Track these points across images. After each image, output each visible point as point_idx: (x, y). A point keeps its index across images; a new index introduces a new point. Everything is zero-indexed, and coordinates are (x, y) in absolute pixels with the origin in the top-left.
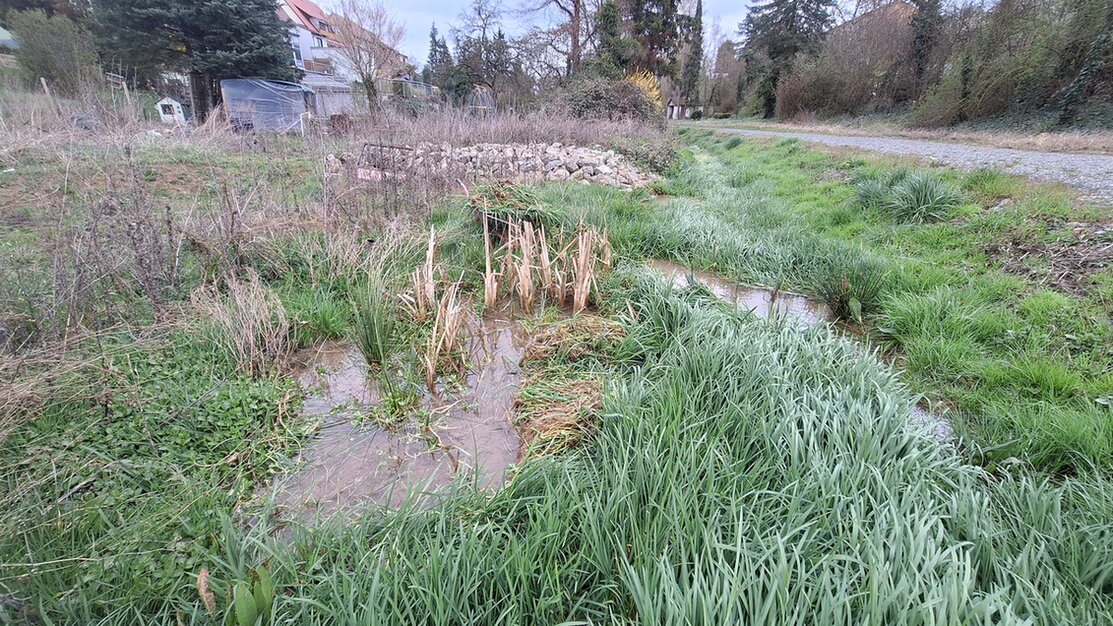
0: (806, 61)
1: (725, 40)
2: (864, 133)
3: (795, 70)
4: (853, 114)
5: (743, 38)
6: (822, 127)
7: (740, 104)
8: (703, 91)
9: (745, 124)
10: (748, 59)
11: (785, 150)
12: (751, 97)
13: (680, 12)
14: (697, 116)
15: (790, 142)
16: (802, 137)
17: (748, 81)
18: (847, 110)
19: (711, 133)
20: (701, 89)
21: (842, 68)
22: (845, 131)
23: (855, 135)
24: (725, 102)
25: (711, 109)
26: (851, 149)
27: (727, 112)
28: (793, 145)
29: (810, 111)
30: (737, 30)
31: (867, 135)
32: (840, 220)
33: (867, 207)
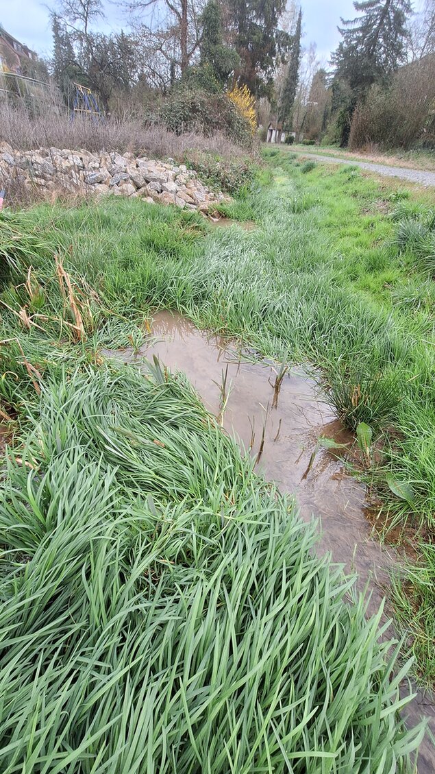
0: (379, 93)
1: (319, 68)
2: (411, 166)
3: (368, 102)
4: (406, 149)
5: (335, 67)
6: (381, 158)
7: (324, 133)
8: (296, 118)
9: (324, 151)
10: (335, 88)
11: (346, 177)
12: (332, 126)
13: (280, 28)
14: (290, 141)
15: (352, 169)
16: (362, 166)
17: (332, 110)
18: (402, 144)
19: (294, 157)
20: (295, 115)
21: (405, 103)
22: (398, 163)
23: (404, 167)
24: (313, 129)
25: (302, 136)
26: (399, 181)
27: (313, 139)
28: (353, 173)
29: (374, 143)
30: (330, 59)
31: (413, 168)
32: (375, 266)
33: (403, 252)
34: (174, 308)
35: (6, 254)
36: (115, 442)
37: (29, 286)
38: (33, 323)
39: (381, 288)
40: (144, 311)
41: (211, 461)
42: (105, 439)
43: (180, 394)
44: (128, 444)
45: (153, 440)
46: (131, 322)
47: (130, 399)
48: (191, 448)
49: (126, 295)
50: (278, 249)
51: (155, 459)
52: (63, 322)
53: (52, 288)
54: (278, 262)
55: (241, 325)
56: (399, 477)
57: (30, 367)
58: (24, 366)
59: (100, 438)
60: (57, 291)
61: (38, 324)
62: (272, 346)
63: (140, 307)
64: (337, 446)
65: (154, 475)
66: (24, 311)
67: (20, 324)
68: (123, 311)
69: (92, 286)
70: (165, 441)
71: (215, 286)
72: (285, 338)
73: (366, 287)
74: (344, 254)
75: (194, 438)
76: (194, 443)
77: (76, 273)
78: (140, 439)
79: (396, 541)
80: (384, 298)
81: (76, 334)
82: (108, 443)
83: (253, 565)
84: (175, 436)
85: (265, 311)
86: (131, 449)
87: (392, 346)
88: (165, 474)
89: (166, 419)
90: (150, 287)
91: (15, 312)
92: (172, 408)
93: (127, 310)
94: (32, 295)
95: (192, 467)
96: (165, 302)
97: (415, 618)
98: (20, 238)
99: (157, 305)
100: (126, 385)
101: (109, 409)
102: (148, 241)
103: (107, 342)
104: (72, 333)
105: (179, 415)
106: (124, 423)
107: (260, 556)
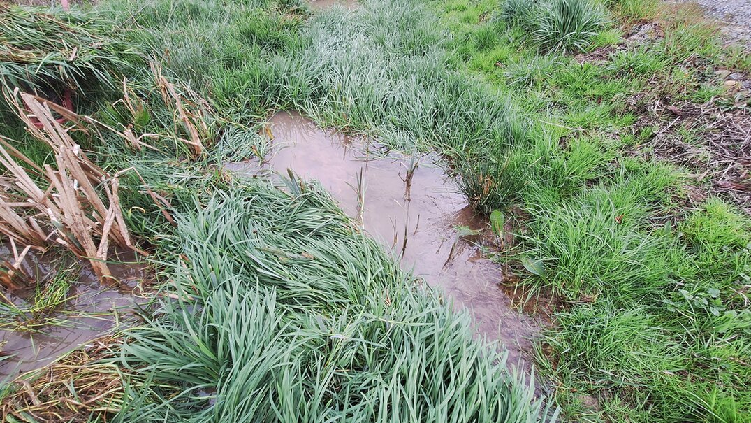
32: (485, 44)
33: (511, 26)
34: (291, 108)
35: (91, 66)
36: (265, 263)
37: (128, 102)
38: (142, 143)
39: (493, 67)
40: (260, 115)
41: (362, 267)
42: (254, 262)
43: (319, 203)
44: (277, 262)
45: (300, 253)
46: (250, 129)
47: (269, 214)
48: (341, 257)
49: (238, 99)
50: (387, 31)
51: (307, 272)
52: (177, 139)
53: (156, 101)
54: (389, 45)
55: (363, 120)
56: (530, 256)
57: (155, 195)
58: (149, 195)
59: (251, 262)
60: (161, 103)
61: (148, 143)
62: (397, 139)
63: (255, 111)
64: (472, 233)
65: (310, 289)
66: (130, 130)
67: (127, 146)
68: (239, 118)
69: (198, 93)
70: (313, 253)
71: (331, 81)
72: (409, 130)
73: (479, 67)
74: (453, 32)
75: (341, 245)
76: (342, 251)
77: (178, 80)
78: (288, 254)
79: (532, 311)
80: (498, 78)
81: (193, 149)
82: (258, 265)
83: (422, 360)
84: (321, 246)
85: (385, 102)
86: (281, 266)
87: (512, 129)
88: (321, 286)
89: (310, 230)
90: (263, 87)
91: (119, 133)
92: (313, 218)
93: (243, 117)
94: (133, 111)
95: (344, 274)
96: (280, 102)
97: (554, 374)
98: (102, 44)
99: (272, 107)
100: (261, 199)
101: (251, 229)
102: (248, 33)
103: (229, 155)
104: (189, 149)
105: (321, 225)
106: (268, 240)
107: (426, 351)
